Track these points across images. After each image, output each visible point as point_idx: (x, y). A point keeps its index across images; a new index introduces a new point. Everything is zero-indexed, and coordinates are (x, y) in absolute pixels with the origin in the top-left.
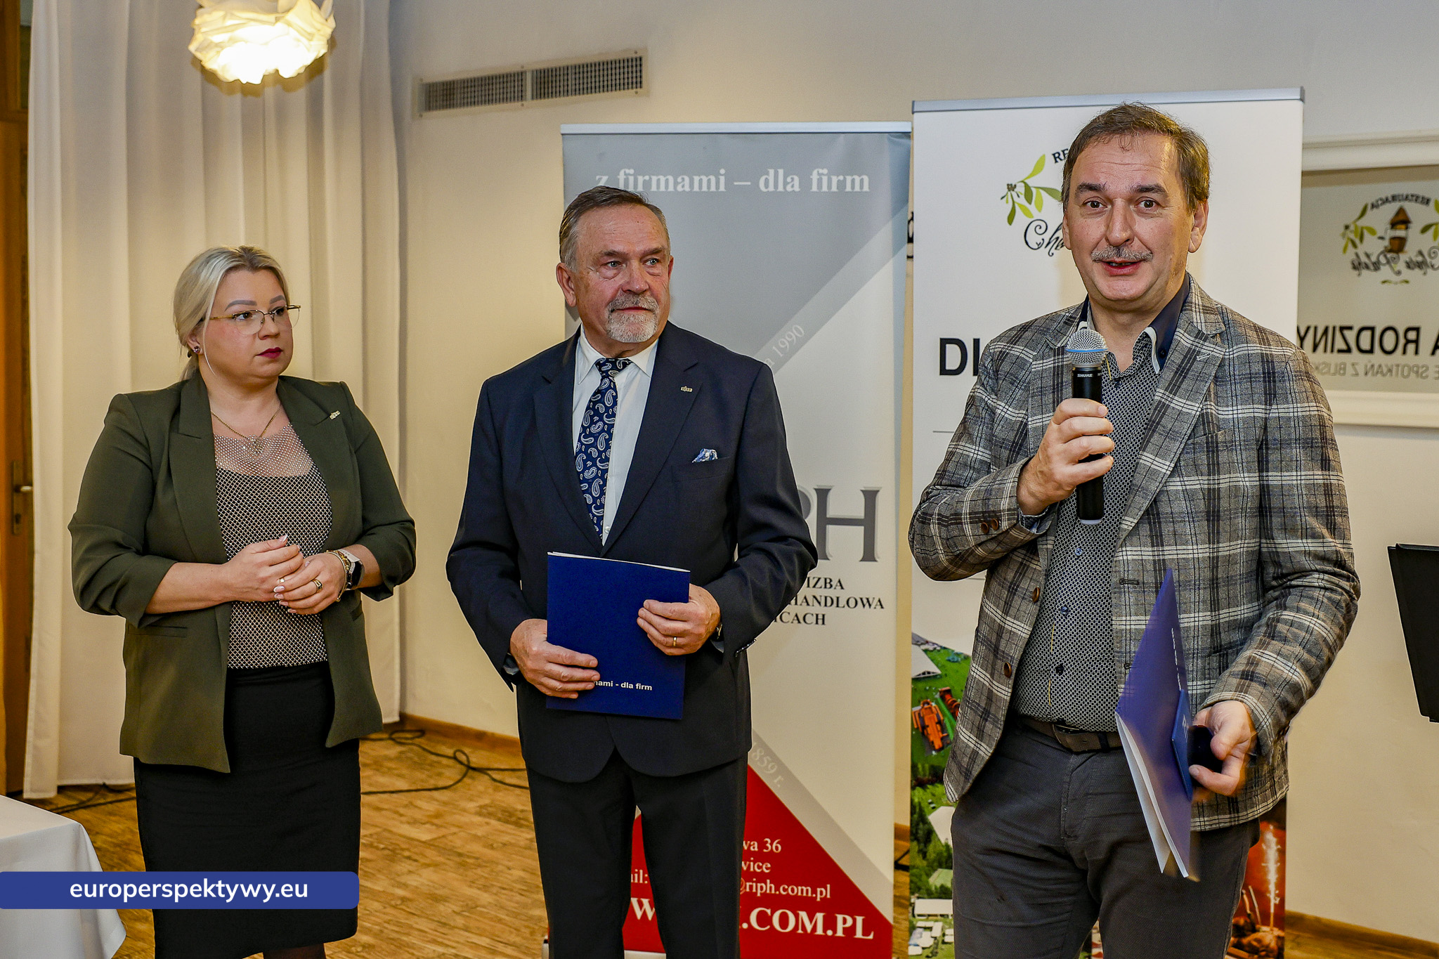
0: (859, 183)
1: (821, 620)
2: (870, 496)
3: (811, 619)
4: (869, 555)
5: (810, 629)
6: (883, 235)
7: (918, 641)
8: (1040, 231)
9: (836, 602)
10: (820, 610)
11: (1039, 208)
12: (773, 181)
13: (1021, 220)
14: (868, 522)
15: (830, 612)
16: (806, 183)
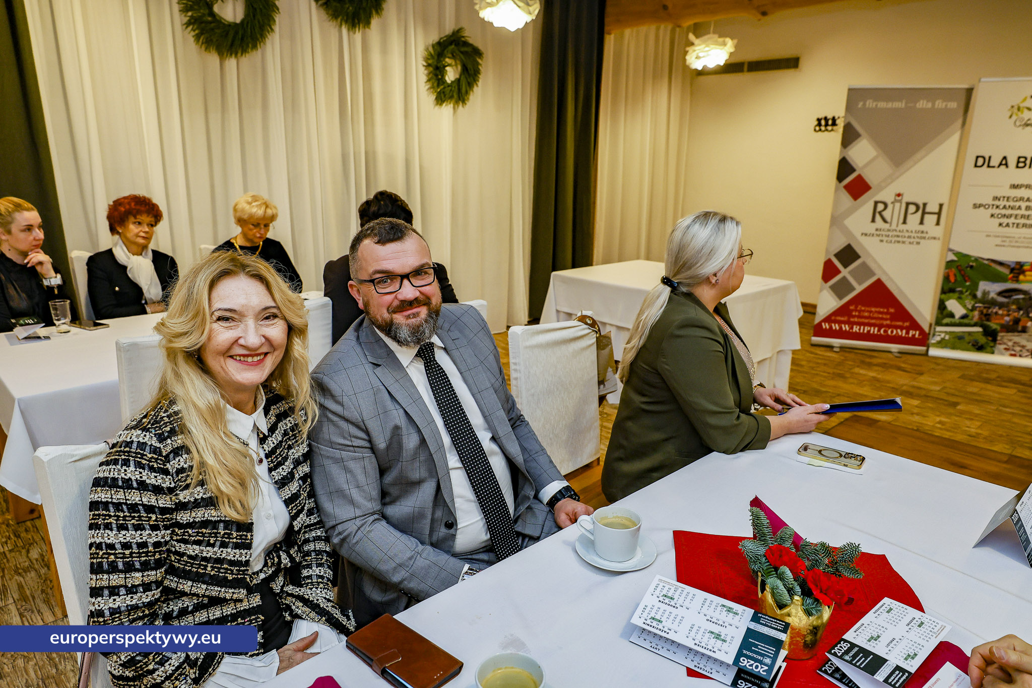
0: (953, 105)
1: (918, 243)
2: (941, 206)
3: (915, 243)
4: (938, 223)
5: (915, 246)
6: (960, 121)
7: (950, 250)
9: (924, 238)
10: (918, 240)
11: (1022, 113)
12: (922, 104)
13: (1014, 117)
14: (939, 214)
15: (922, 241)
16: (933, 104)
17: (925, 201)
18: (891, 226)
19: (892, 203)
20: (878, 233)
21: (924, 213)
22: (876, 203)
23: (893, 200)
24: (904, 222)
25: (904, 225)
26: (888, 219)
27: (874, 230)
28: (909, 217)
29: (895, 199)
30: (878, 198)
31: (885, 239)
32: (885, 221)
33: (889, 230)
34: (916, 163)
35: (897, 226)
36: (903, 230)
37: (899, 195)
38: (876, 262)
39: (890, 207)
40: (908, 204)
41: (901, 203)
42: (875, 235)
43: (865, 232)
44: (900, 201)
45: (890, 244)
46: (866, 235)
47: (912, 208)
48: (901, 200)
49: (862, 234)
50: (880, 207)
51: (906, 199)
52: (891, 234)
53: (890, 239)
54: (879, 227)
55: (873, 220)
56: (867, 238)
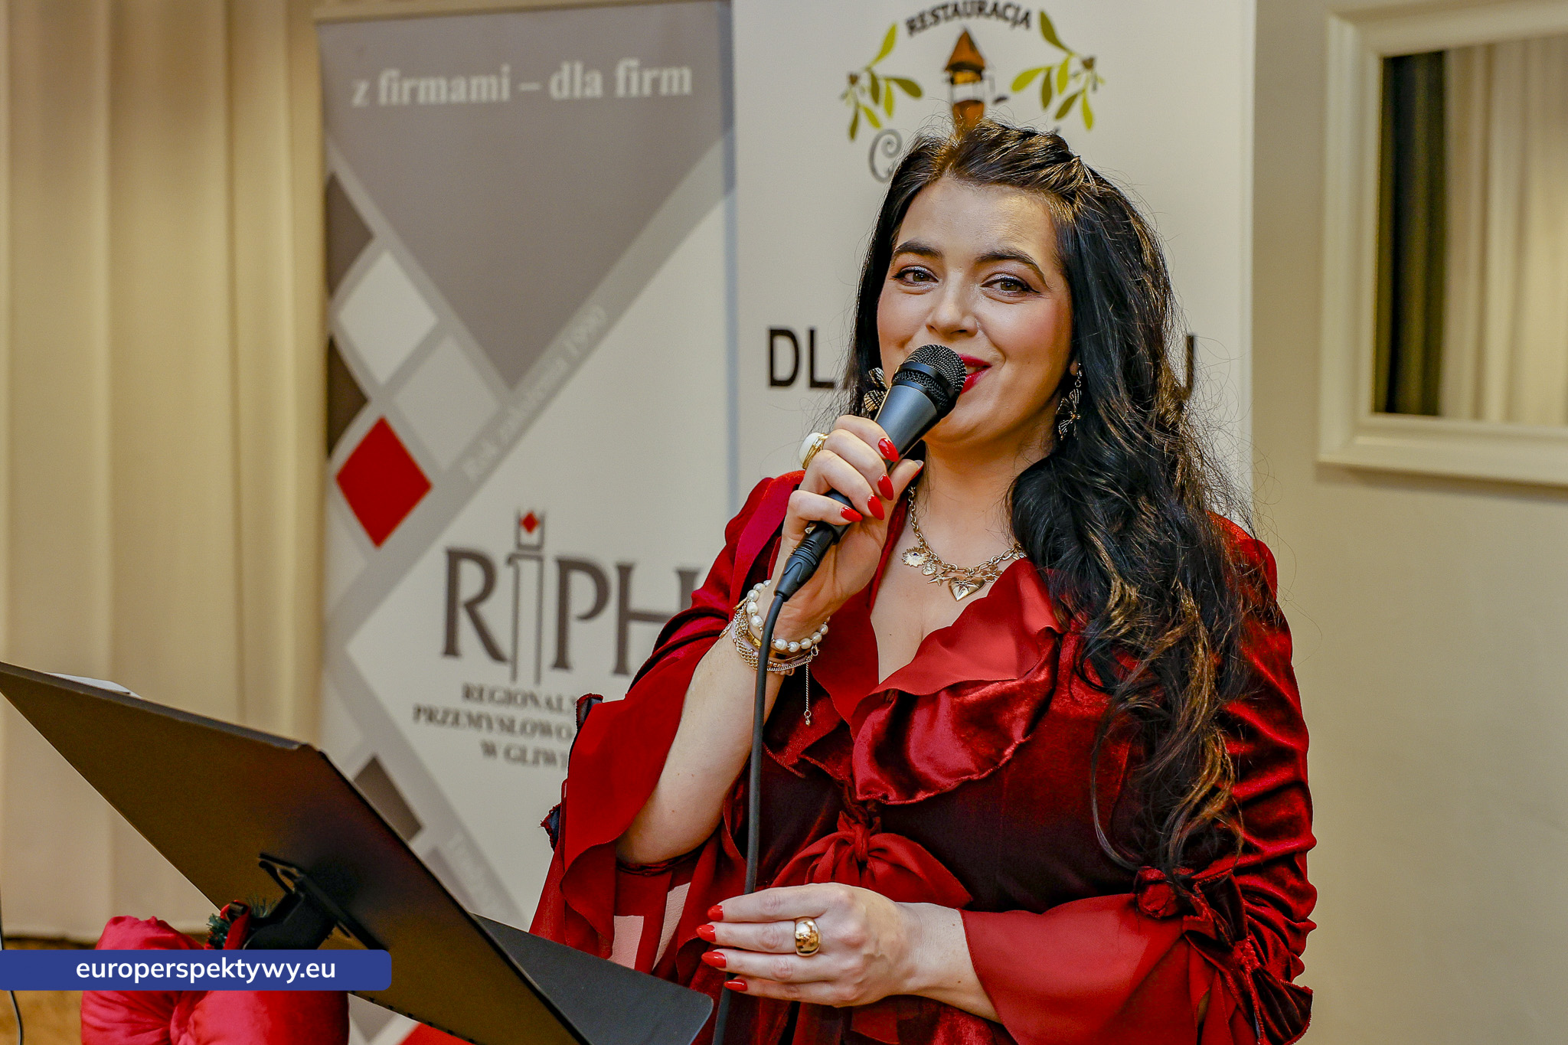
0: (678, 80)
2: (688, 580)
8: (891, 150)
11: (889, 110)
12: (567, 81)
13: (867, 132)
16: (609, 84)
17: (626, 557)
18: (514, 676)
19: (511, 560)
20: (475, 708)
21: (626, 616)
22: (455, 557)
23: (510, 547)
24: (562, 662)
25: (560, 674)
26: (504, 644)
27: (459, 693)
28: (576, 629)
29: (519, 545)
30: (458, 535)
31: (501, 739)
32: (495, 654)
33: (510, 698)
34: (575, 365)
35: (538, 678)
36: (560, 700)
37: (529, 522)
38: (478, 857)
39: (504, 576)
40: (567, 566)
41: (540, 559)
42: (463, 720)
43: (425, 702)
44: (535, 553)
45: (518, 768)
46: (431, 716)
47: (582, 589)
48: (539, 547)
49: (418, 711)
50: (471, 578)
51: (559, 542)
52: (520, 714)
53: (519, 740)
54: (475, 681)
55: (451, 649)
56: (433, 729)
